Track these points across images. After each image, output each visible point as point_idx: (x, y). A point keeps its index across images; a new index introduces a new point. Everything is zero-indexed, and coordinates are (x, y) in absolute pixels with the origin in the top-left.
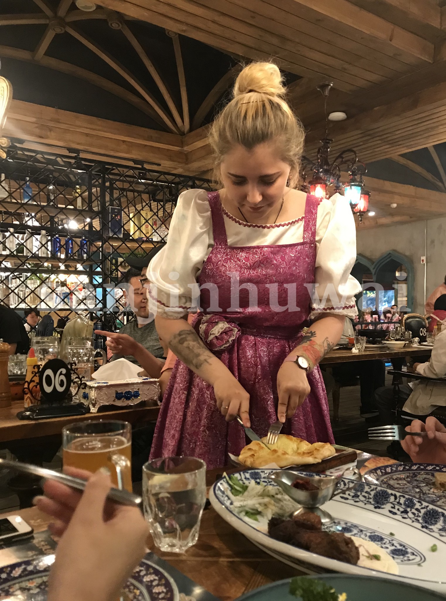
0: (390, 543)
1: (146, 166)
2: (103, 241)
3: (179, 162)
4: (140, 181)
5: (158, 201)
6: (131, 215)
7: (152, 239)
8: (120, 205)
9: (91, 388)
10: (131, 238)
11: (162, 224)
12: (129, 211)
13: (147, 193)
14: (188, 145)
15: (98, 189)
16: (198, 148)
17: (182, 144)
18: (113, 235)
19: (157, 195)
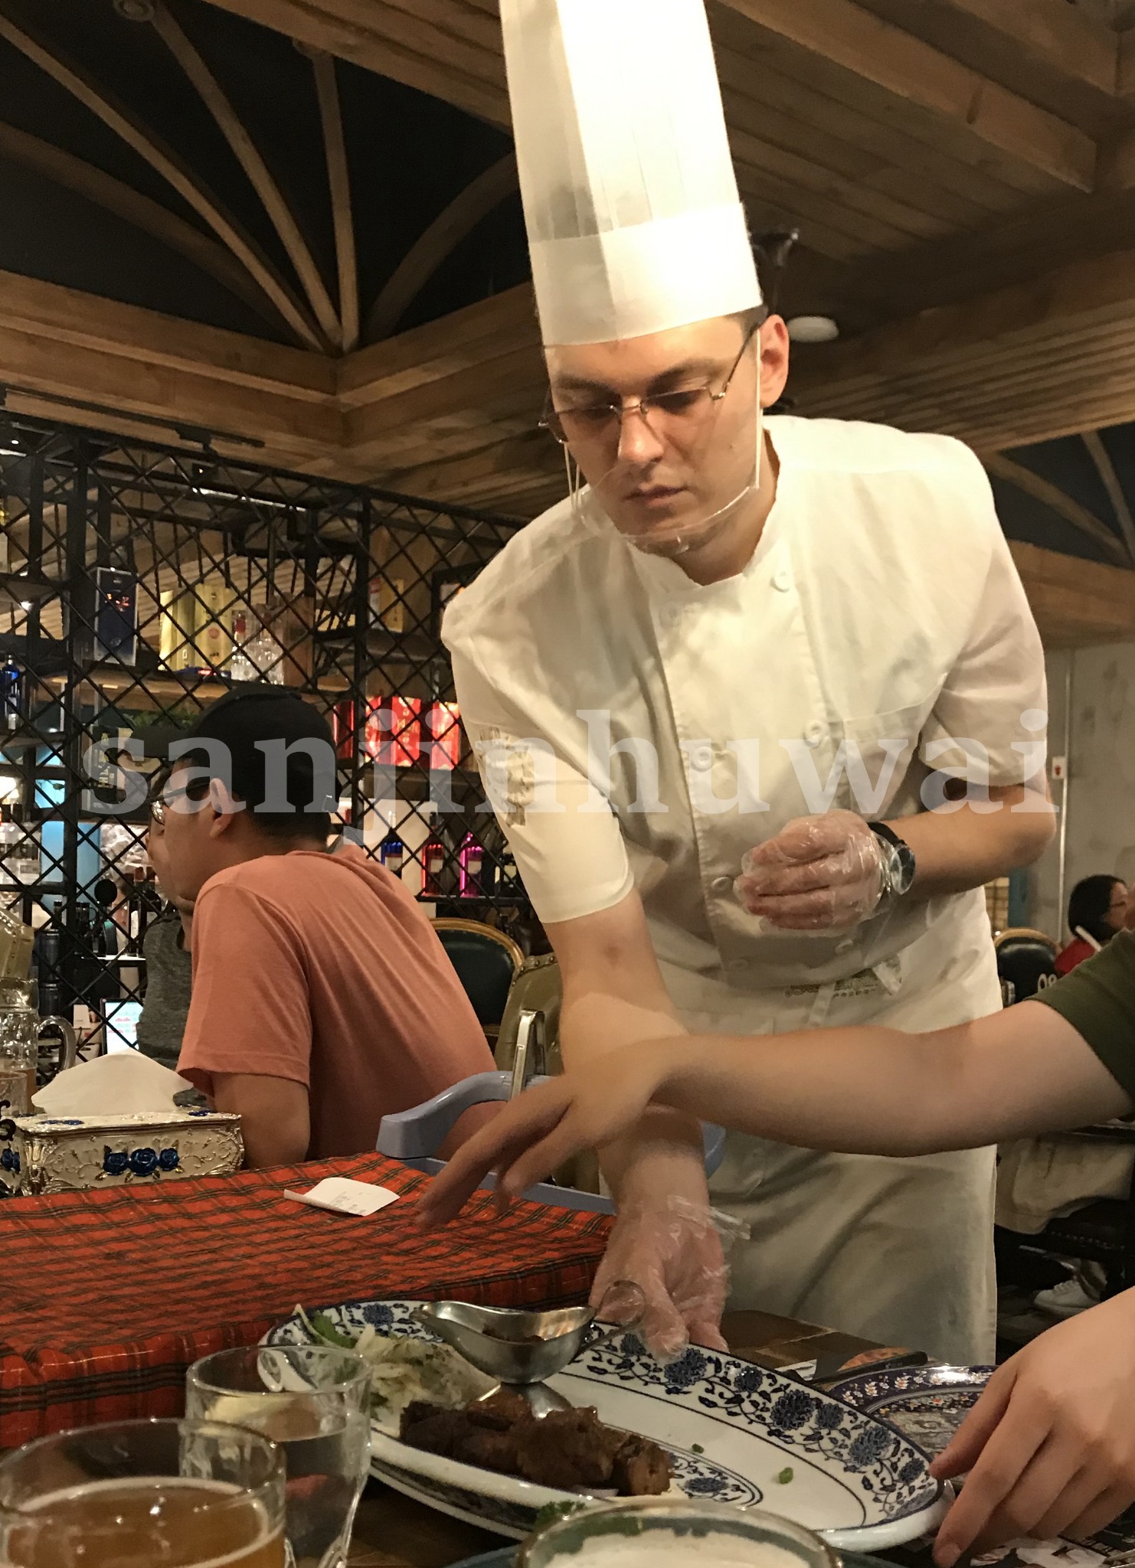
0: (689, 1466)
1: (218, 446)
2: (74, 676)
3: (321, 439)
4: (195, 490)
5: (252, 555)
6: (165, 598)
7: (229, 673)
8: (129, 564)
9: (28, 1136)
10: (161, 668)
11: (264, 627)
12: (157, 582)
13: (217, 528)
14: (352, 388)
15: (62, 508)
16: (383, 400)
17: (333, 385)
18: (106, 657)
19: (250, 539)
